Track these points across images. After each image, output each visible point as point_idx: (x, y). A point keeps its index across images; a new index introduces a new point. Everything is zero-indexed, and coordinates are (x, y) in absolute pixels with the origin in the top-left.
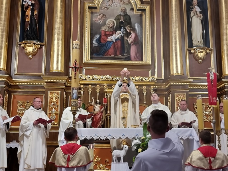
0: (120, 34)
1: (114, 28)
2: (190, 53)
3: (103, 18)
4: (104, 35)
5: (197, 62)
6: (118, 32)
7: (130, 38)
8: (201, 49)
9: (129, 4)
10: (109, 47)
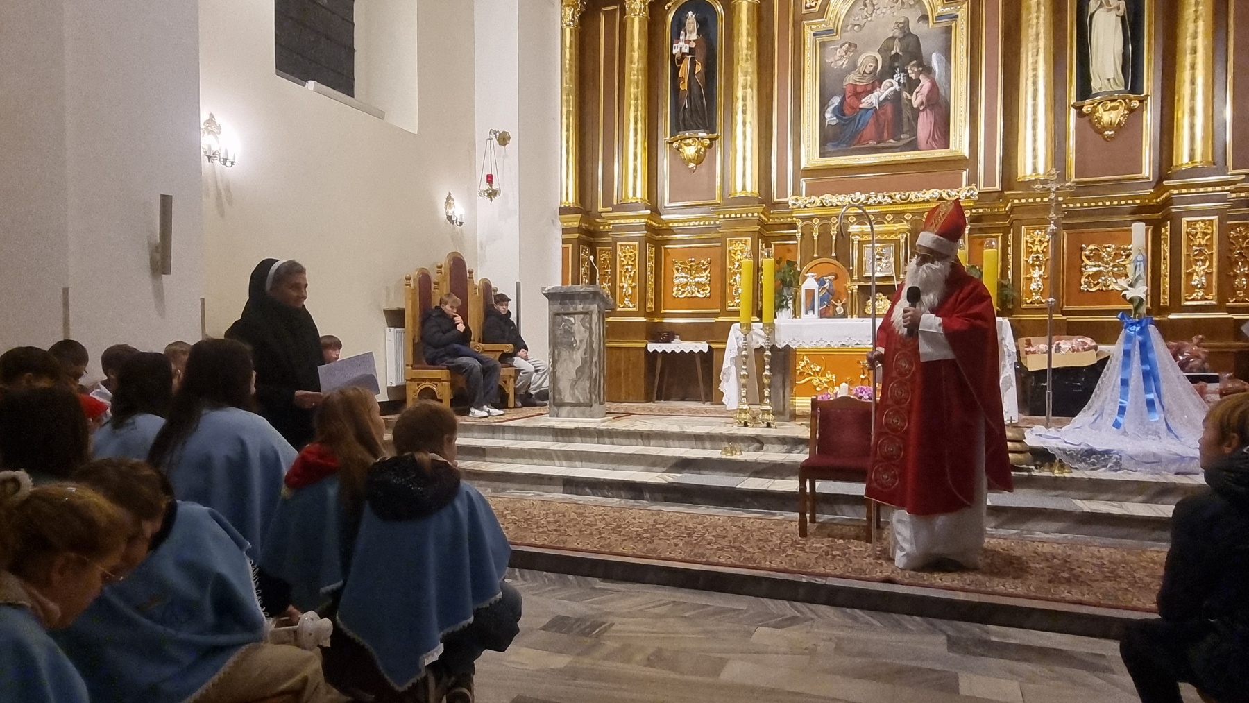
0: (892, 86)
1: (877, 74)
2: (1080, 114)
3: (849, 53)
4: (850, 94)
5: (1101, 136)
6: (887, 82)
7: (917, 93)
8: (1112, 101)
9: (917, 6)
10: (862, 125)
